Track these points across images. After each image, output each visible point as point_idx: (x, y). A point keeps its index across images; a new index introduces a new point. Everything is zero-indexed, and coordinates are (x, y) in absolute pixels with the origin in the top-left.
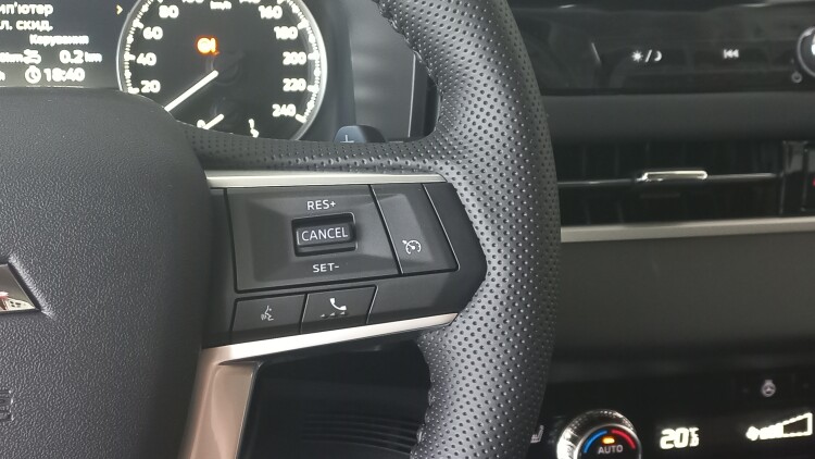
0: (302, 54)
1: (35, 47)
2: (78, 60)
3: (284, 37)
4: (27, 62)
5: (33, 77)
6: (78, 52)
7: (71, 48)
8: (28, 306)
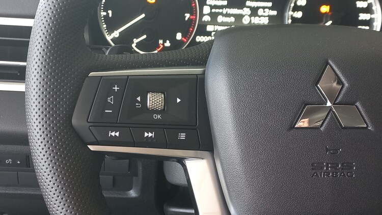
0: (369, 15)
1: (248, 7)
2: (266, 14)
3: (361, 6)
4: (244, 14)
5: (246, 21)
6: (267, 10)
7: (264, 8)
8: (366, 126)
